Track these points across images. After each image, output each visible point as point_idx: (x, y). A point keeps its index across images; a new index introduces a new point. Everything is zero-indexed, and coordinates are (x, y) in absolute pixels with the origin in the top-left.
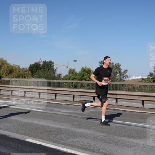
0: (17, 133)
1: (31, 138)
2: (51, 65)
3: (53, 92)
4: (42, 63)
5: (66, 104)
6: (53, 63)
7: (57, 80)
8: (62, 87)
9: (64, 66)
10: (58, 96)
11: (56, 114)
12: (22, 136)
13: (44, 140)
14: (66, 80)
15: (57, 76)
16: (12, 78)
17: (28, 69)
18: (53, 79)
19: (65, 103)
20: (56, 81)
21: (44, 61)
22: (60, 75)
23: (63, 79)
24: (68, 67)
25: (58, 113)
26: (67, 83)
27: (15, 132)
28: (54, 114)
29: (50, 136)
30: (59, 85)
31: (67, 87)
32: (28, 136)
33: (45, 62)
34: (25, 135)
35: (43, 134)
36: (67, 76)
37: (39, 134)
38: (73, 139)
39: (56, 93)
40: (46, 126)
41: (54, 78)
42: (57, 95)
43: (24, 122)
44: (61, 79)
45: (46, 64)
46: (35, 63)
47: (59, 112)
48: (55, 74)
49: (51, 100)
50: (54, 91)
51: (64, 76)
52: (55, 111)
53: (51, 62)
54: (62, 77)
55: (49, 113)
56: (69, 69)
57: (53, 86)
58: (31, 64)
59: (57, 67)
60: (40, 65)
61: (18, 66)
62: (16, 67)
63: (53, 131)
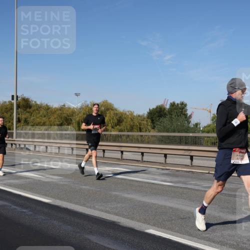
0: (132, 219)
1: (154, 227)
2: (183, 109)
3: (187, 153)
4: (168, 107)
5: (209, 173)
6: (186, 105)
7: (193, 133)
8: (201, 145)
9: (203, 109)
10: (196, 159)
11: (194, 189)
12: (140, 224)
13: (175, 231)
14: (208, 132)
15: (192, 126)
16: (122, 131)
17: (146, 115)
18: (186, 132)
19: (207, 172)
20: (191, 135)
21: (171, 103)
22: (197, 125)
23: (203, 132)
24: (210, 112)
25: (196, 188)
26: (209, 137)
27: (128, 218)
28: (189, 189)
29: (185, 226)
30: (196, 141)
31: (209, 144)
32: (149, 224)
33: (173, 105)
34: (144, 223)
35: (173, 221)
36: (209, 126)
37: (166, 222)
38: (223, 232)
39: (192, 154)
40: (178, 209)
41: (188, 130)
42: (194, 157)
43: (142, 202)
44: (199, 132)
45: (175, 107)
46: (157, 107)
47: (198, 185)
48: (189, 123)
49: (184, 166)
50: (189, 152)
51: (205, 127)
52: (191, 184)
53: (182, 104)
54: (201, 129)
55: (181, 188)
56: (212, 116)
57: (186, 144)
58: (151, 109)
59: (193, 112)
60: (164, 109)
61: (131, 112)
62: (128, 113)
63: (189, 218)
